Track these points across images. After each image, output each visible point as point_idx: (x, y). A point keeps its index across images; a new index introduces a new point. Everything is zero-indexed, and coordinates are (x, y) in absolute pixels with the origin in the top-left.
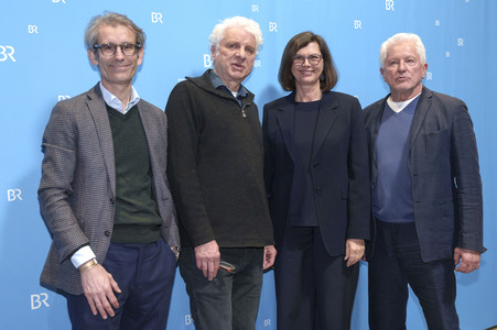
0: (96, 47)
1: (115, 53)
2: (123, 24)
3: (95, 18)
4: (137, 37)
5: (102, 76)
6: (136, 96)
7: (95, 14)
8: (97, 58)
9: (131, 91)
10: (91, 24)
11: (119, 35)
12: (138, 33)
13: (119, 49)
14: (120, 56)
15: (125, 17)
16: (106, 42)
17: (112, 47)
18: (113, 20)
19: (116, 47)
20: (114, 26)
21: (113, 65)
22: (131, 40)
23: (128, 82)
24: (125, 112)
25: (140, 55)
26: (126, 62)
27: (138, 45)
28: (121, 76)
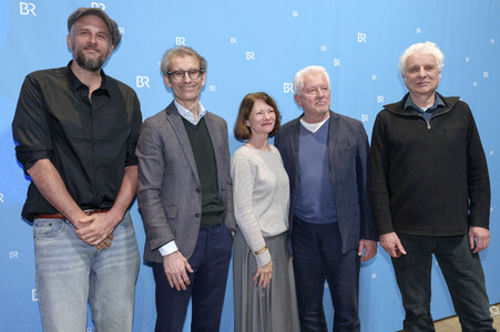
0: (169, 73)
1: (184, 76)
2: (190, 54)
3: (167, 52)
4: (201, 64)
5: (175, 96)
6: (203, 110)
7: (168, 48)
8: (171, 82)
9: (198, 105)
10: (165, 56)
11: (187, 63)
12: (201, 60)
13: (187, 74)
14: (188, 79)
15: (191, 49)
16: (176, 69)
17: (182, 73)
18: (181, 52)
19: (184, 72)
20: (182, 56)
21: (183, 86)
22: (196, 67)
23: (194, 99)
24: (196, 124)
25: (204, 77)
26: (192, 84)
27: (201, 71)
28: (189, 95)
